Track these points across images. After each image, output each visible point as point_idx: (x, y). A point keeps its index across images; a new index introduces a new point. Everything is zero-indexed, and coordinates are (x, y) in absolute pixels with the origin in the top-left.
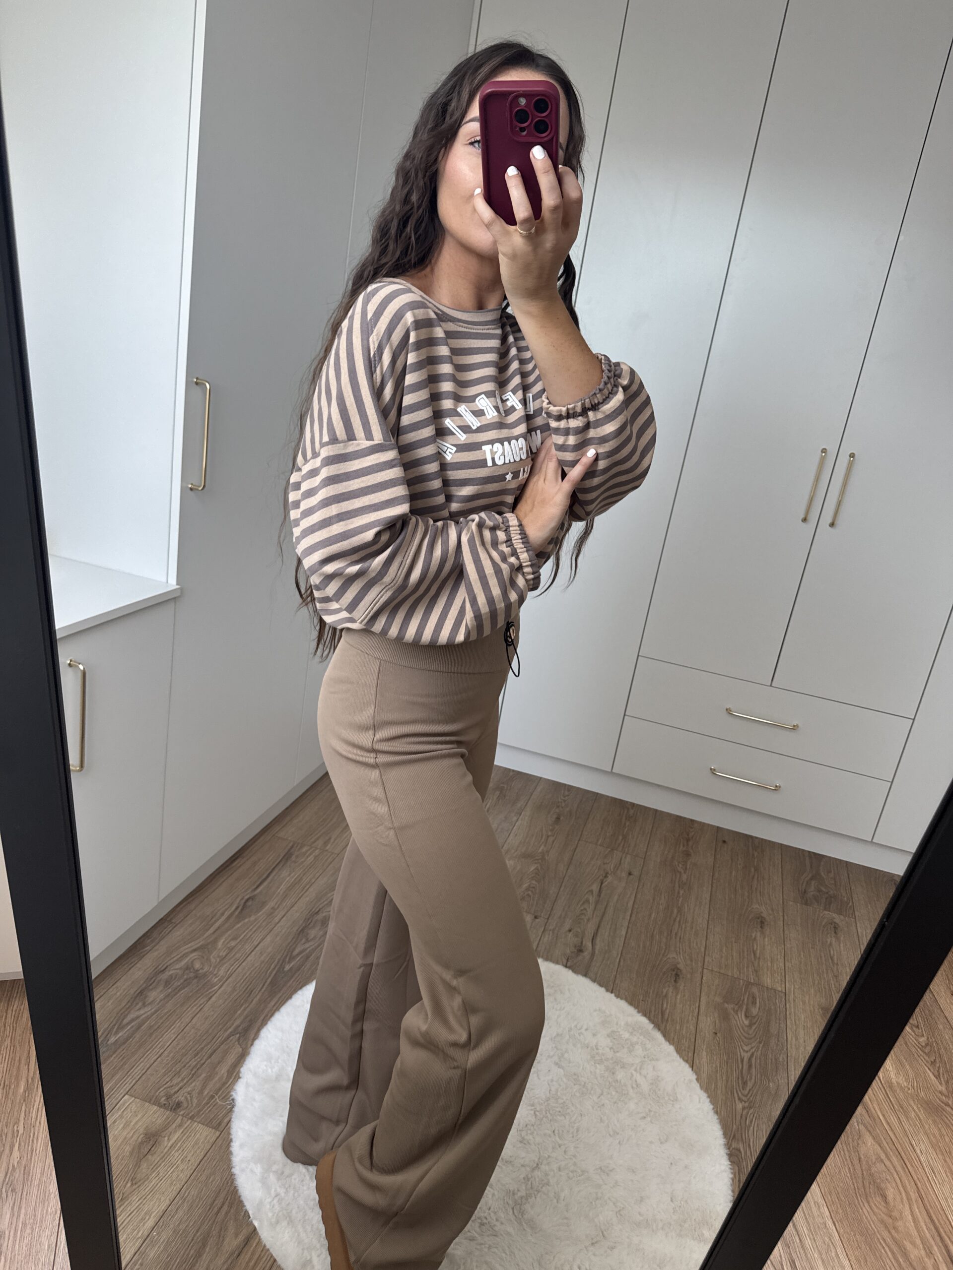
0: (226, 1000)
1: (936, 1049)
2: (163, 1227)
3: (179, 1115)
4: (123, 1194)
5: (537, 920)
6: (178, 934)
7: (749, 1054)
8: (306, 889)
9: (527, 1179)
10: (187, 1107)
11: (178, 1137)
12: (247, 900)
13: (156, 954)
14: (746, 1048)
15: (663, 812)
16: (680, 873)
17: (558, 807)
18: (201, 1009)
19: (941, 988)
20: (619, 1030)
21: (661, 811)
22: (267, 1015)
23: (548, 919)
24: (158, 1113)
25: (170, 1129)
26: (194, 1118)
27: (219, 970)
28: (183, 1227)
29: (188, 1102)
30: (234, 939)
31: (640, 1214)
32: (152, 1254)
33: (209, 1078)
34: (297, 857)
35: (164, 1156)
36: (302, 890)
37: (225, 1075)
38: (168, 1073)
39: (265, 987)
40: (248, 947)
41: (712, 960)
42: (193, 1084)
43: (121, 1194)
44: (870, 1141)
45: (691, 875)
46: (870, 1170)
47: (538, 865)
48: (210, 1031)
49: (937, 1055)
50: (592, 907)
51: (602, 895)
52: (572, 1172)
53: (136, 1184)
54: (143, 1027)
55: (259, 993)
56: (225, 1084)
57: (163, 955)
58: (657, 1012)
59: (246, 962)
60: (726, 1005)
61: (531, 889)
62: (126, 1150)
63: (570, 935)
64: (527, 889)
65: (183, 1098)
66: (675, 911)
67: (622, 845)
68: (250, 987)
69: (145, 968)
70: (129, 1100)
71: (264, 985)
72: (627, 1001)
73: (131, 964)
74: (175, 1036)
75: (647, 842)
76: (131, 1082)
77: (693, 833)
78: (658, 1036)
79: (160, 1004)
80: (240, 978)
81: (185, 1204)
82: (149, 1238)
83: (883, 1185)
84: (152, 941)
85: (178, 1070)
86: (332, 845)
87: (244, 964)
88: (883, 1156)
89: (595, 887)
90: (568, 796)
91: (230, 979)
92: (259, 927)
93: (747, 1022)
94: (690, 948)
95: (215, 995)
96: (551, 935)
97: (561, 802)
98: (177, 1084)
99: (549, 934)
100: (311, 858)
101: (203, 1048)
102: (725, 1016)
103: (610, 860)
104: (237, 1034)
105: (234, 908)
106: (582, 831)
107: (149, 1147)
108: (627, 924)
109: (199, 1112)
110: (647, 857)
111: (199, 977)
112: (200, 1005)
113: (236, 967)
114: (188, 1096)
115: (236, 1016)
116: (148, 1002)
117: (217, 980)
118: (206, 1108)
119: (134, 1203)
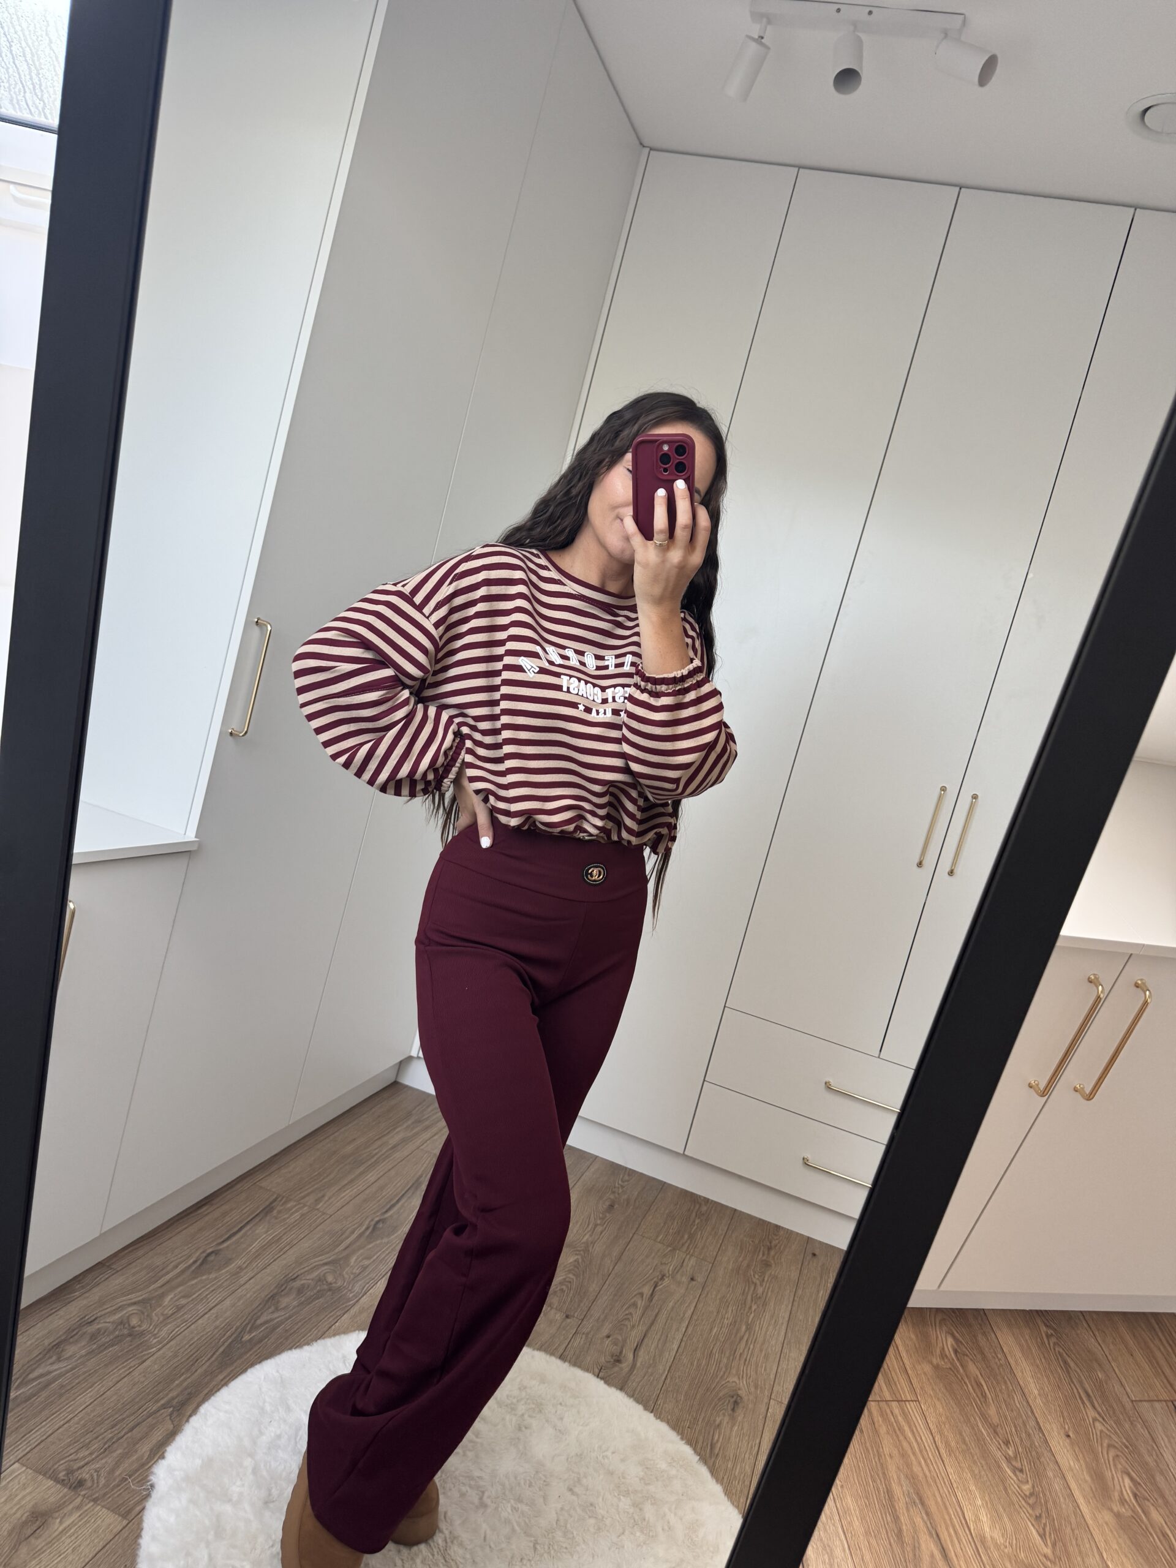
0: (163, 1366)
1: (1042, 1500)
3: (79, 1495)
5: (569, 1321)
6: (116, 1282)
8: (286, 1249)
10: (91, 1487)
11: (73, 1522)
12: (209, 1255)
13: (85, 1302)
15: (743, 1213)
16: (756, 1284)
17: (614, 1192)
18: (130, 1373)
19: (1054, 1426)
20: (655, 1458)
21: (741, 1212)
22: (212, 1389)
23: (583, 1320)
24: (53, 1490)
25: (66, 1510)
26: (97, 1501)
27: (160, 1330)
29: (93, 1481)
30: (185, 1296)
33: (125, 1456)
34: (279, 1212)
35: (51, 1542)
36: (280, 1252)
37: (147, 1454)
38: (75, 1443)
39: (215, 1356)
40: (201, 1308)
41: (783, 1390)
42: (103, 1461)
45: (769, 1288)
47: (579, 1257)
48: (137, 1400)
49: (1044, 1509)
50: (639, 1312)
51: (654, 1300)
54: (53, 1385)
55: (206, 1361)
56: (143, 1465)
57: (93, 1304)
58: (705, 1444)
59: (196, 1325)
61: (567, 1284)
62: (4, 1528)
63: (607, 1342)
64: (562, 1283)
65: (88, 1476)
66: (744, 1328)
67: (687, 1245)
68: (196, 1354)
69: (68, 1317)
70: (18, 1469)
71: (214, 1354)
72: (668, 1423)
73: (52, 1310)
74: (91, 1400)
75: (719, 1245)
77: (777, 1241)
78: (704, 1471)
79: (79, 1361)
80: (185, 1343)
84: (83, 1287)
85: (87, 1441)
86: (325, 1203)
87: (193, 1326)
89: (647, 1290)
90: (628, 1181)
91: (172, 1343)
92: (219, 1287)
94: (756, 1373)
95: (151, 1358)
96: (583, 1339)
97: (618, 1188)
98: (84, 1458)
99: (582, 1337)
100: (297, 1216)
101: (124, 1419)
103: (670, 1260)
104: (170, 1407)
105: (191, 1261)
106: (640, 1224)
107: (35, 1529)
108: (681, 1336)
109: (105, 1494)
110: (716, 1262)
111: (133, 1334)
112: (130, 1368)
113: (182, 1330)
114: (95, 1474)
115: (172, 1387)
116: (65, 1357)
117: (157, 1340)
118: (115, 1491)
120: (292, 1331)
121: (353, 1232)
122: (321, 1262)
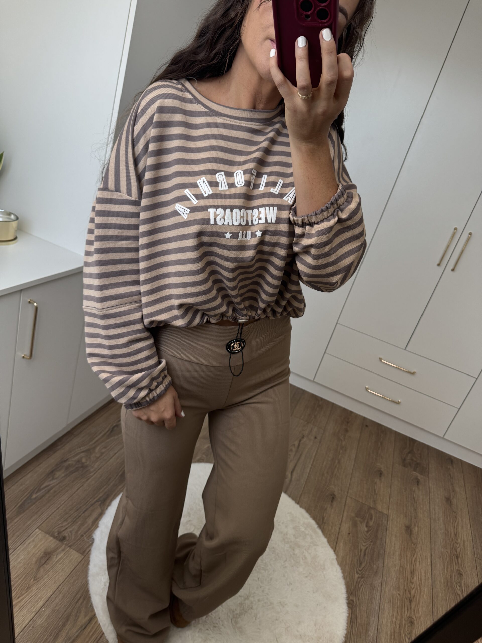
0: (96, 481)
2: (47, 607)
3: (63, 544)
4: (29, 585)
6: (76, 441)
7: (365, 547)
9: (241, 604)
10: (68, 540)
11: (61, 557)
12: (115, 427)
13: (63, 451)
14: (364, 544)
15: (337, 405)
16: (342, 440)
18: (82, 485)
20: (299, 526)
24: (53, 541)
25: (58, 551)
26: (71, 547)
27: (95, 464)
28: (57, 608)
29: (69, 537)
30: (105, 448)
31: (298, 631)
32: (39, 622)
33: (82, 525)
37: (91, 524)
38: (60, 519)
40: (111, 454)
41: (352, 492)
42: (73, 527)
43: (27, 585)
45: (347, 442)
48: (86, 498)
50: (294, 454)
51: (300, 448)
52: (265, 603)
53: (36, 580)
54: (51, 491)
56: (89, 529)
57: (66, 452)
58: (320, 518)
60: (357, 519)
62: (34, 559)
65: (67, 534)
66: (337, 462)
67: (313, 421)
68: (110, 475)
69: (57, 458)
70: (38, 532)
72: (305, 510)
73: (49, 455)
74: (67, 498)
75: (326, 421)
76: (41, 522)
77: (351, 419)
78: (319, 532)
79: (62, 479)
80: (105, 471)
82: (39, 612)
84: (62, 443)
85: (66, 518)
87: (108, 462)
89: (297, 443)
91: (99, 471)
92: (119, 443)
93: (366, 529)
94: (342, 484)
95: (91, 478)
98: (65, 526)
101: (81, 507)
102: (355, 525)
103: (306, 428)
104: (101, 501)
105: (107, 430)
106: (294, 411)
107: (46, 560)
108: (310, 466)
110: (325, 429)
111: (84, 467)
112: (82, 483)
113: (104, 464)
114: (70, 534)
115: (101, 491)
116: (55, 478)
117: (93, 469)
118: (78, 541)
119: (34, 591)
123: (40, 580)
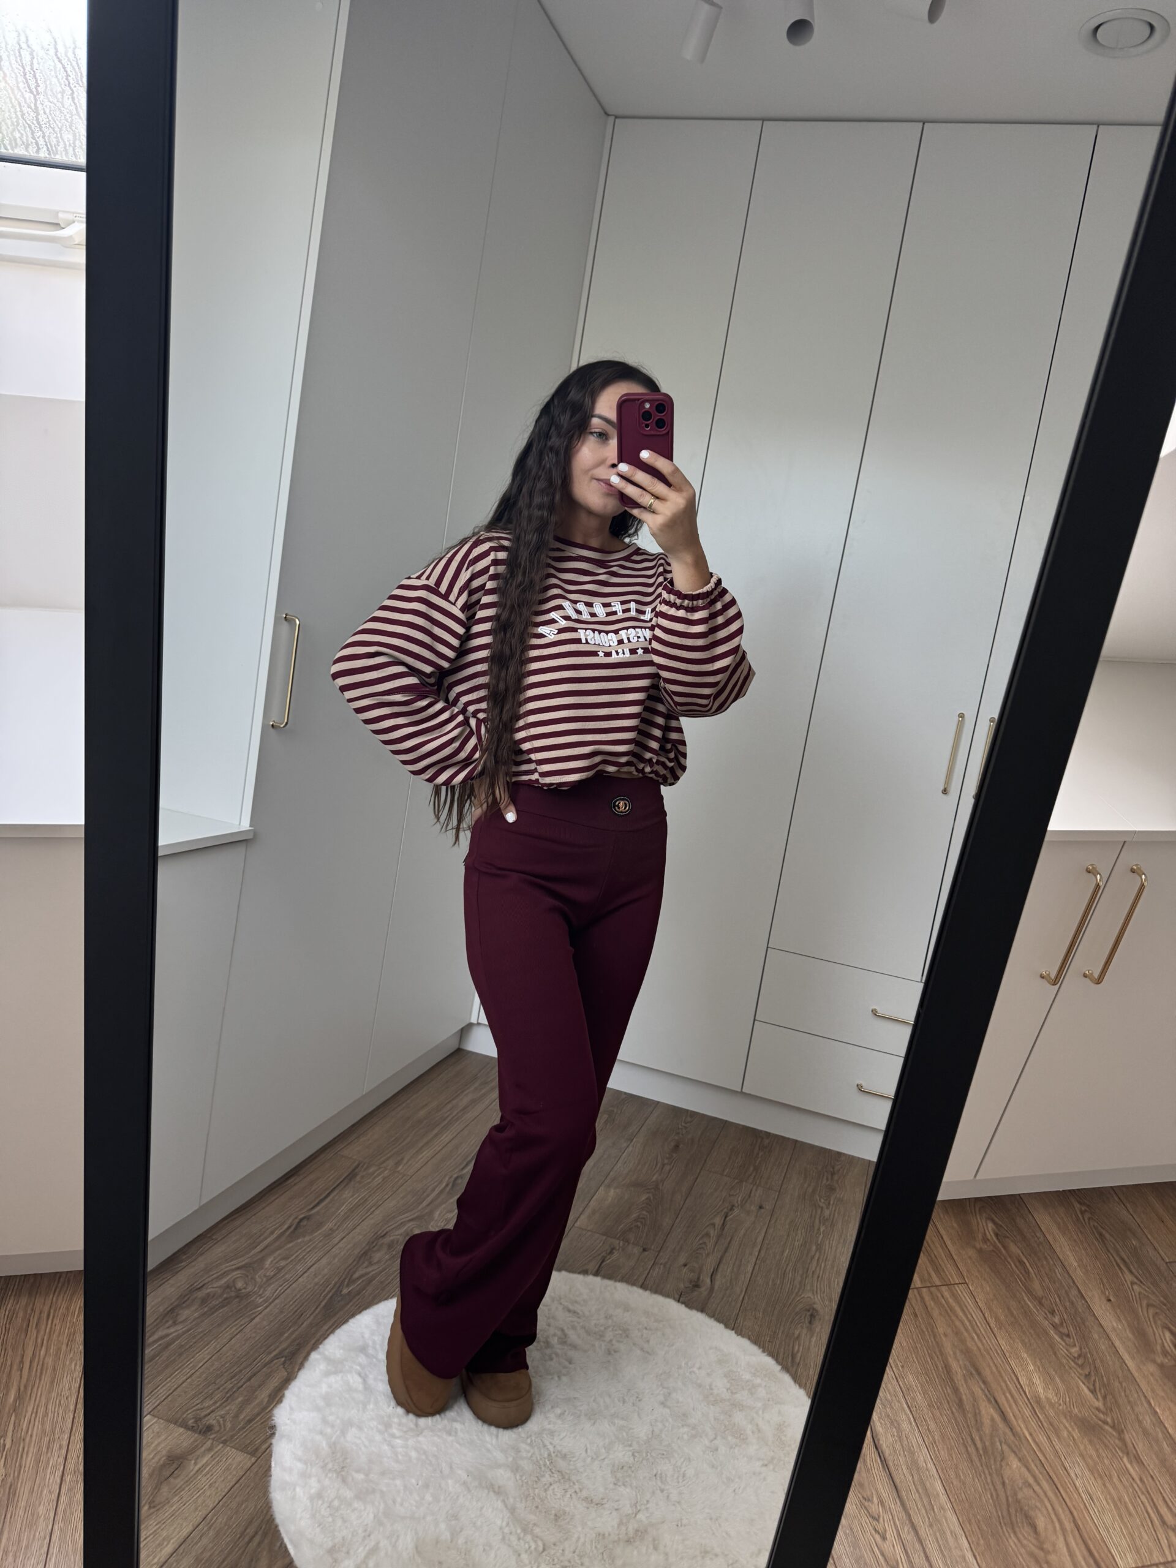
0: (271, 1322)
1: (1090, 1360)
2: (184, 1554)
3: (209, 1438)
5: (646, 1253)
6: (219, 1250)
8: (372, 1210)
10: (218, 1431)
11: (207, 1462)
12: (301, 1220)
13: (192, 1271)
15: (806, 1143)
16: (822, 1208)
17: (678, 1133)
18: (241, 1330)
20: (739, 1370)
21: (802, 1142)
22: (318, 1340)
23: (659, 1252)
24: (184, 1436)
25: (198, 1452)
26: (226, 1442)
27: (265, 1290)
28: (207, 1554)
29: (220, 1426)
30: (285, 1258)
33: (247, 1402)
34: (362, 1177)
35: (188, 1481)
36: (367, 1212)
37: (266, 1400)
38: (198, 1395)
39: (318, 1310)
40: (300, 1268)
42: (227, 1408)
44: (1015, 1463)
45: (835, 1211)
46: (1015, 1494)
47: (651, 1195)
48: (251, 1353)
50: (713, 1240)
51: (726, 1229)
53: (154, 1507)
54: (173, 1346)
55: (311, 1315)
56: (264, 1409)
57: (200, 1272)
58: (786, 1354)
59: (298, 1282)
61: (640, 1220)
63: (685, 1270)
64: (636, 1220)
65: (215, 1421)
66: (814, 1248)
67: (752, 1177)
68: (300, 1310)
69: (179, 1284)
71: (317, 1308)
72: (749, 1338)
73: (162, 1280)
74: (209, 1357)
75: (783, 1175)
76: (155, 1403)
77: (840, 1166)
78: (786, 1379)
79: (194, 1323)
80: (289, 1300)
81: (211, 1533)
82: (166, 1565)
83: (1032, 1513)
84: (188, 1257)
85: (211, 1391)
86: (404, 1166)
87: (294, 1285)
88: (1031, 1480)
89: (718, 1221)
90: (690, 1122)
91: (277, 1301)
92: (314, 1248)
94: (830, 1288)
95: (260, 1316)
96: (662, 1268)
97: (682, 1129)
98: (209, 1407)
99: (660, 1268)
100: (379, 1179)
101: (241, 1371)
103: (738, 1191)
104: (282, 1357)
105: (286, 1227)
106: (705, 1161)
107: (173, 1470)
108: (754, 1260)
109: (232, 1437)
110: (782, 1190)
111: (240, 1296)
112: (241, 1325)
113: (285, 1288)
114: (221, 1420)
115: (282, 1339)
116: (180, 1320)
117: (262, 1300)
118: (241, 1433)
119: (151, 1527)
120: (387, 1282)
121: (433, 1190)
122: (408, 1219)
123: (163, 1507)
